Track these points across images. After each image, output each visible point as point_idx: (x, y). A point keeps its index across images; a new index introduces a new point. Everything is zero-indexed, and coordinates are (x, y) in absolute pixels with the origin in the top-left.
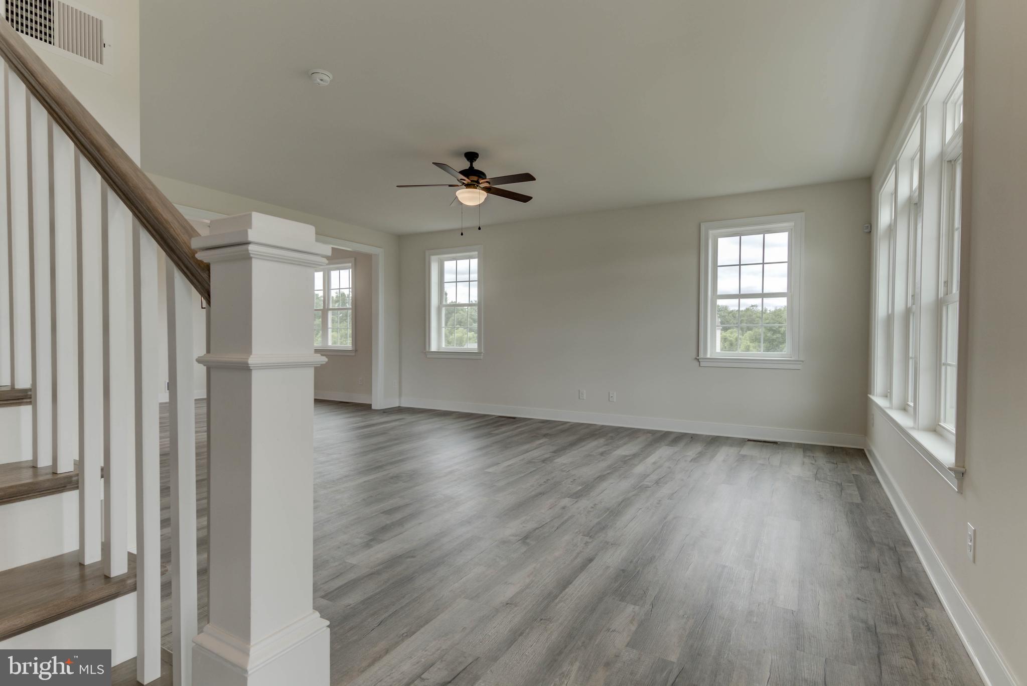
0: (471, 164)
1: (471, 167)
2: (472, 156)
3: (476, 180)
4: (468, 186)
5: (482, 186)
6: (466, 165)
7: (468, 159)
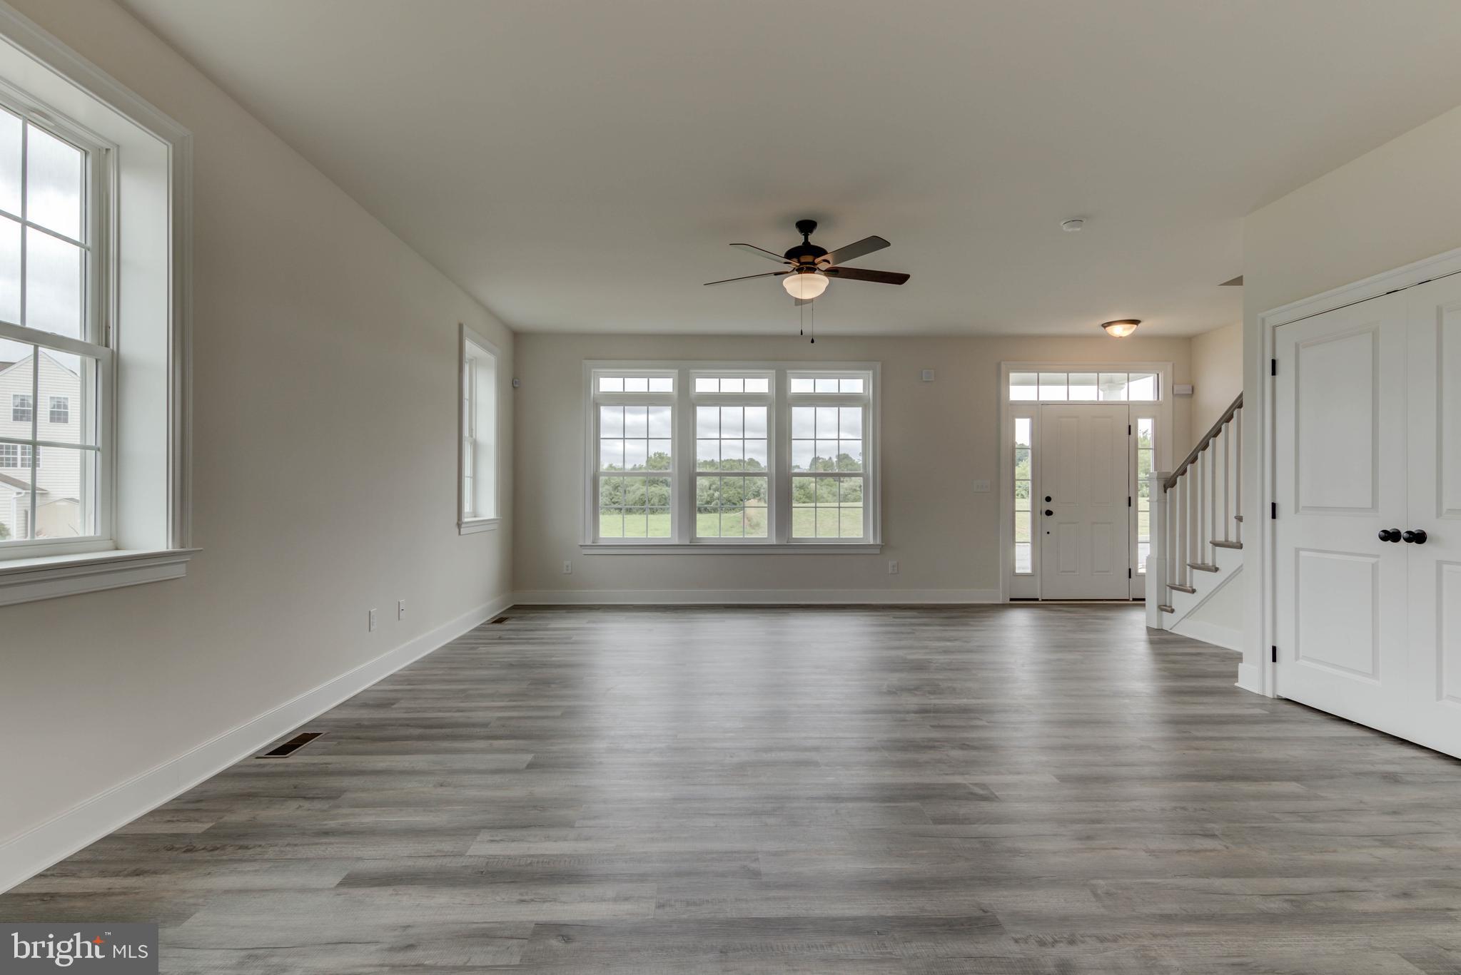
0: (806, 239)
1: (806, 242)
3: (811, 261)
4: (801, 271)
6: (797, 240)
7: (801, 231)
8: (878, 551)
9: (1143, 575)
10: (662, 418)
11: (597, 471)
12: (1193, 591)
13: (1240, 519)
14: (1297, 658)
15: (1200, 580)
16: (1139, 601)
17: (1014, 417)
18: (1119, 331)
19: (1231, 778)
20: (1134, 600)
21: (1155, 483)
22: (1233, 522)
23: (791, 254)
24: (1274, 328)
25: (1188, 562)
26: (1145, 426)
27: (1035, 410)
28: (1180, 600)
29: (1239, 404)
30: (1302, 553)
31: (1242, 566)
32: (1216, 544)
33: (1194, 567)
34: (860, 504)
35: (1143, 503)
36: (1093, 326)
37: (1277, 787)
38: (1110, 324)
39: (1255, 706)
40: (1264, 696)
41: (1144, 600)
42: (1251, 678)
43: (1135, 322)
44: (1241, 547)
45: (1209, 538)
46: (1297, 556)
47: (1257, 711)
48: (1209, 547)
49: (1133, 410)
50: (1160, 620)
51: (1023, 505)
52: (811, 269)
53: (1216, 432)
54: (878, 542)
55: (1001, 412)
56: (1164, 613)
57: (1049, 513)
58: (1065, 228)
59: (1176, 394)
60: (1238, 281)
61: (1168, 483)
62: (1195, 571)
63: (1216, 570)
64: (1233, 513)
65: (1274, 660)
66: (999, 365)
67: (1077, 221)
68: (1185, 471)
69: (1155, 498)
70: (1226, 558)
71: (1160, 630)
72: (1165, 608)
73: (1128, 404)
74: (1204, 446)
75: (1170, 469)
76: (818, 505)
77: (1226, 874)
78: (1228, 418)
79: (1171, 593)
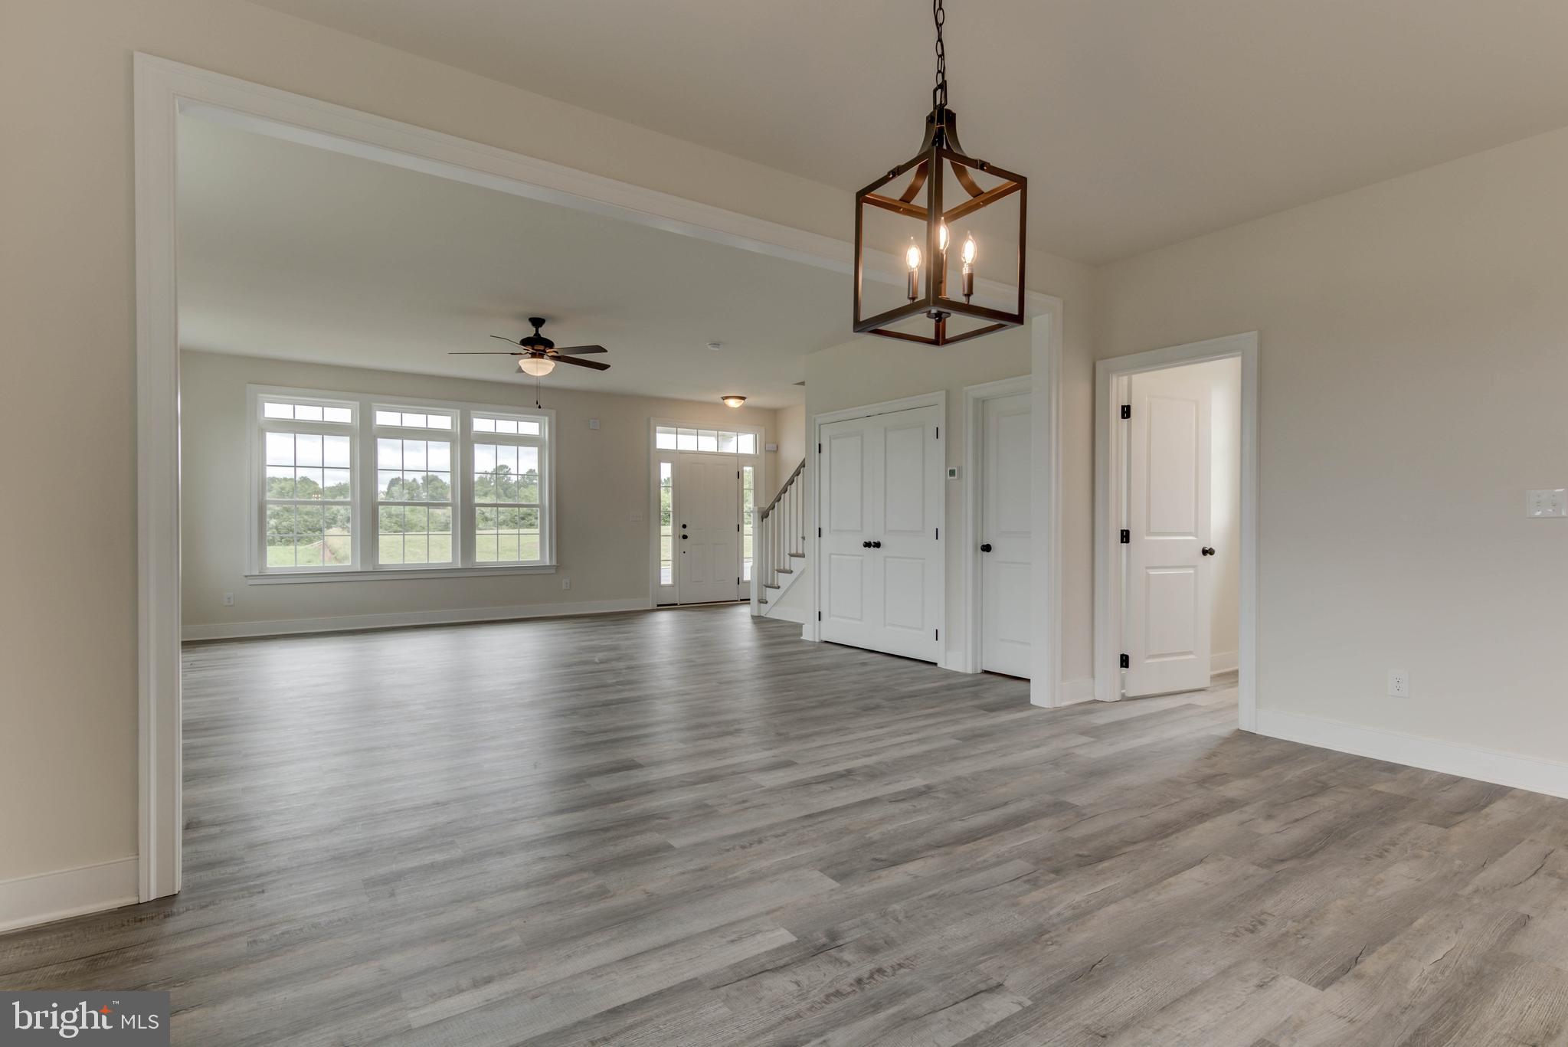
0: (537, 331)
1: (537, 334)
2: (537, 322)
4: (533, 355)
5: (550, 354)
6: (530, 331)
7: (534, 325)
8: (553, 571)
9: (748, 582)
10: (339, 450)
11: (263, 499)
12: (779, 587)
13: (803, 538)
14: (830, 617)
15: (783, 580)
16: (746, 601)
17: (660, 462)
18: (733, 403)
19: (798, 673)
20: (741, 600)
21: (757, 514)
22: (800, 540)
23: (525, 342)
24: (820, 425)
25: (776, 568)
26: (748, 471)
27: (674, 456)
28: (771, 595)
29: (803, 465)
30: (832, 556)
31: (804, 569)
32: (791, 555)
33: (779, 571)
34: (537, 531)
35: (748, 528)
36: (716, 397)
37: (817, 673)
38: (727, 398)
39: (810, 646)
40: (815, 642)
41: (749, 600)
42: (808, 635)
43: (743, 398)
44: (804, 556)
45: (787, 552)
46: (830, 557)
47: (812, 648)
48: (788, 557)
49: (740, 459)
50: (759, 609)
51: (667, 530)
52: (542, 355)
53: (791, 482)
54: (554, 563)
55: (650, 457)
56: (762, 604)
57: (685, 537)
58: (709, 347)
59: (768, 451)
60: (803, 383)
61: (764, 515)
62: (780, 574)
63: (792, 572)
64: (800, 535)
65: (820, 620)
66: (649, 420)
67: (716, 344)
68: (774, 507)
69: (756, 525)
70: (797, 564)
71: (759, 617)
72: (762, 601)
73: (737, 456)
74: (785, 490)
75: (766, 505)
76: (500, 531)
77: (797, 699)
78: (797, 473)
79: (766, 590)
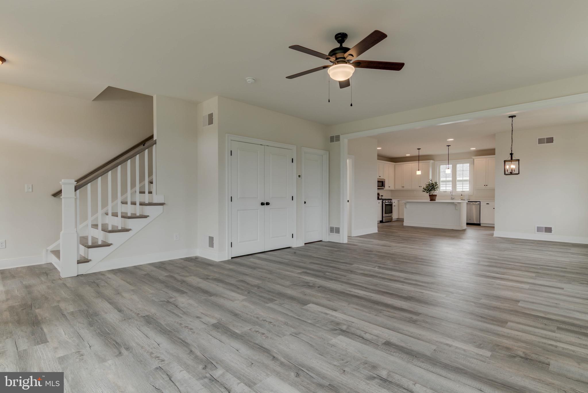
0: (341, 44)
52: (344, 61)
